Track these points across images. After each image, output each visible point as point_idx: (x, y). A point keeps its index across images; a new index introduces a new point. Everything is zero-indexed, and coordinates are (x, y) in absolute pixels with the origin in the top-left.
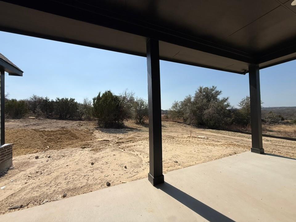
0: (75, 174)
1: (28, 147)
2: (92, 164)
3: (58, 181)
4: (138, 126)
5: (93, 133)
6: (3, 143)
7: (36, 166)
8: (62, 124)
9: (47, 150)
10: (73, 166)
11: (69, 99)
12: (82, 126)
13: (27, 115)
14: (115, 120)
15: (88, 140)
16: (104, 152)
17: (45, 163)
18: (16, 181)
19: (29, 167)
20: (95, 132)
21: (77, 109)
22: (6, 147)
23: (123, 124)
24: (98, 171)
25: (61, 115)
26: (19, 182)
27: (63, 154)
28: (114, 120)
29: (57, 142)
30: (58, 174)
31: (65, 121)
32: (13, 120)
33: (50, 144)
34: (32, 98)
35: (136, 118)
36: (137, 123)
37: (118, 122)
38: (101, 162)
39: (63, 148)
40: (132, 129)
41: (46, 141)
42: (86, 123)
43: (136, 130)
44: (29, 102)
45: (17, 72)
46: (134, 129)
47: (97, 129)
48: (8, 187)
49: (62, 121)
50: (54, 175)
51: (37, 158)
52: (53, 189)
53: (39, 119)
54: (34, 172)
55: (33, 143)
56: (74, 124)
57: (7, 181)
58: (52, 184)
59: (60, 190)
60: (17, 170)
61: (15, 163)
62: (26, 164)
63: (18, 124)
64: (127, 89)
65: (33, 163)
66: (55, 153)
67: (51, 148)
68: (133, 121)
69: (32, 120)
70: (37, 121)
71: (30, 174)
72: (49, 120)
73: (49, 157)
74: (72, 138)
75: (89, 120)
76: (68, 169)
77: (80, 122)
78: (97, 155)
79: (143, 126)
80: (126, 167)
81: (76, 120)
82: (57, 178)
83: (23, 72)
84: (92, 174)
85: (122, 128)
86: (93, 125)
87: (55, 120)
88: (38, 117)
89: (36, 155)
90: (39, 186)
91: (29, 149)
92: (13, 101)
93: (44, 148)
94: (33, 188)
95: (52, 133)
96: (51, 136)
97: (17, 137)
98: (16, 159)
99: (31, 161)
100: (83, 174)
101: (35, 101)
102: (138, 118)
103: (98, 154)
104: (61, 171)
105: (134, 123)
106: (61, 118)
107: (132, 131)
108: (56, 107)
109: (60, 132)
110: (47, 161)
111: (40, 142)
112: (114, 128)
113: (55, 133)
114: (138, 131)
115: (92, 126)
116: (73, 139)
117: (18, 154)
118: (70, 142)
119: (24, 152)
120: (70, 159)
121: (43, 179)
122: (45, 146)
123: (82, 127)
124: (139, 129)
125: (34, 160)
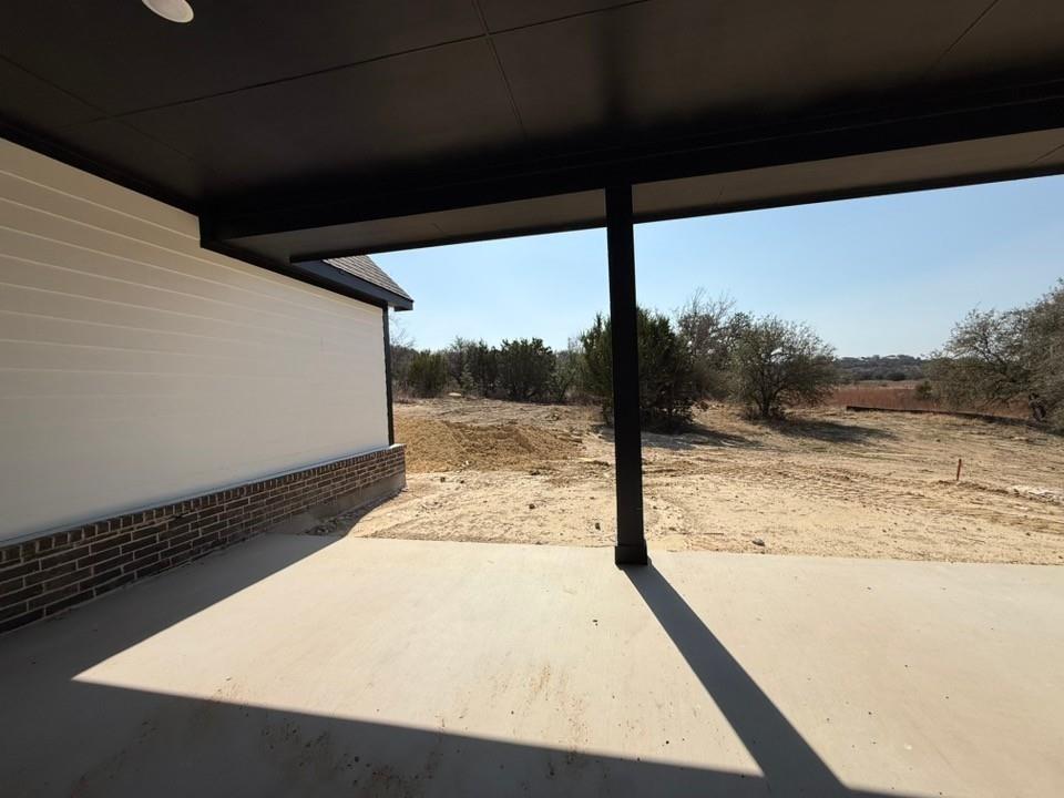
0: (490, 517)
1: (434, 459)
2: (532, 507)
3: (459, 522)
4: (750, 428)
5: (580, 441)
6: (392, 442)
7: (439, 493)
8: (510, 412)
9: (465, 469)
10: (494, 504)
11: (530, 342)
12: (558, 419)
13: (447, 388)
14: (659, 402)
15: (557, 458)
16: (575, 488)
17: (453, 490)
18: (405, 509)
19: (427, 494)
20: (589, 440)
21: (552, 369)
22: (395, 450)
23: (689, 417)
24: (534, 522)
25: (513, 389)
26: (408, 513)
27: (488, 481)
28: (656, 404)
29: (488, 454)
30: (465, 512)
31: (520, 405)
32: (421, 402)
33: (472, 456)
34: (454, 344)
35: (747, 397)
36: (751, 417)
37: (670, 410)
38: (552, 508)
39: (494, 470)
40: (716, 438)
41: (464, 449)
42: (572, 412)
43: (739, 441)
44: (450, 355)
45: (402, 303)
46: (727, 437)
47: (596, 429)
48: (396, 516)
49: (515, 404)
50: (458, 512)
51: (443, 480)
52: (448, 530)
53: (468, 399)
54: (431, 502)
55: (442, 450)
56: (539, 414)
57: (395, 508)
58: (450, 524)
59: (457, 535)
60: (410, 495)
61: (411, 484)
62: (424, 488)
63: (428, 409)
64: (701, 291)
65: (435, 487)
66: (474, 476)
67: (473, 465)
68: (737, 410)
69: (453, 400)
70: (462, 405)
71: (427, 503)
72: (487, 402)
73: (462, 482)
74: (520, 448)
75: (585, 402)
76: (483, 508)
77: (556, 410)
78: (556, 492)
79: (773, 429)
80: (598, 527)
81: (547, 402)
82: (461, 516)
83: (412, 301)
84: (520, 523)
85: (680, 433)
86: (590, 419)
87: (500, 402)
88: (466, 392)
89: (443, 475)
90: (431, 523)
91: (434, 463)
92: (425, 354)
93: (458, 466)
94: (422, 524)
95: (479, 433)
96: (476, 440)
97: (417, 436)
98: (412, 478)
99: (432, 484)
100: (504, 521)
101: (461, 353)
102: (755, 398)
103: (557, 490)
104: (470, 508)
105: (738, 415)
106: (515, 397)
107: (715, 444)
108: (503, 366)
109: (495, 431)
110: (457, 489)
111: (453, 449)
112: (652, 432)
113: (484, 433)
114: (740, 447)
115: (586, 422)
116: (522, 453)
117: (419, 471)
118: (513, 459)
119: (427, 468)
120: (497, 491)
121: (440, 514)
122: (462, 459)
123: (557, 423)
124: (750, 439)
125: (439, 483)
